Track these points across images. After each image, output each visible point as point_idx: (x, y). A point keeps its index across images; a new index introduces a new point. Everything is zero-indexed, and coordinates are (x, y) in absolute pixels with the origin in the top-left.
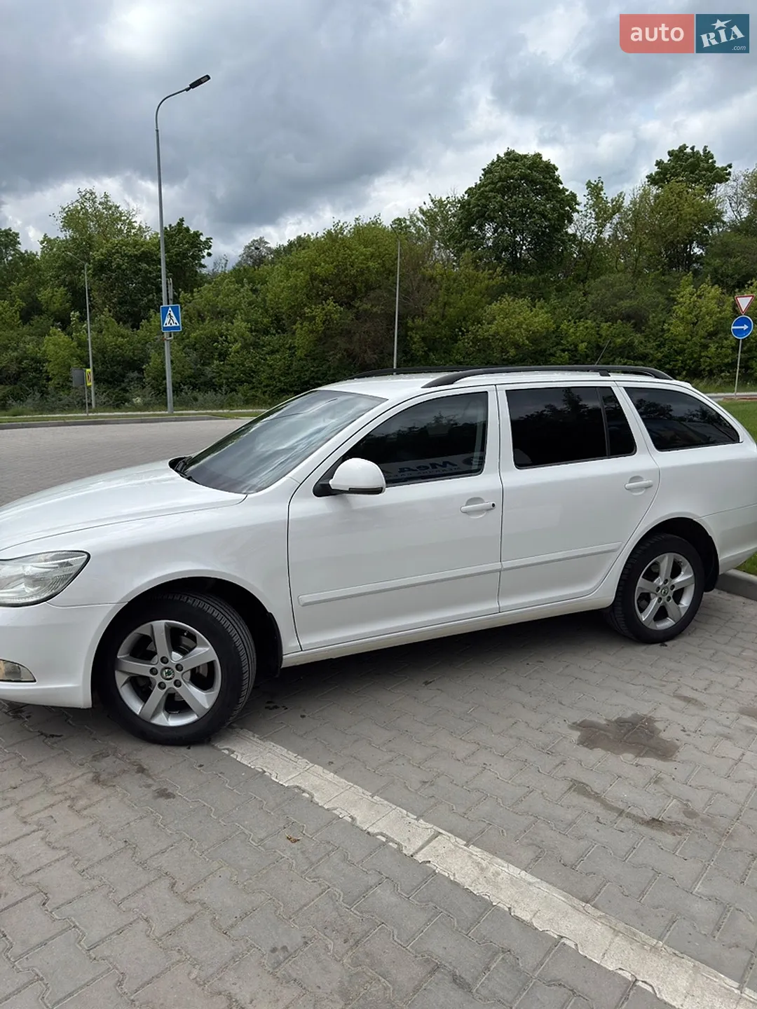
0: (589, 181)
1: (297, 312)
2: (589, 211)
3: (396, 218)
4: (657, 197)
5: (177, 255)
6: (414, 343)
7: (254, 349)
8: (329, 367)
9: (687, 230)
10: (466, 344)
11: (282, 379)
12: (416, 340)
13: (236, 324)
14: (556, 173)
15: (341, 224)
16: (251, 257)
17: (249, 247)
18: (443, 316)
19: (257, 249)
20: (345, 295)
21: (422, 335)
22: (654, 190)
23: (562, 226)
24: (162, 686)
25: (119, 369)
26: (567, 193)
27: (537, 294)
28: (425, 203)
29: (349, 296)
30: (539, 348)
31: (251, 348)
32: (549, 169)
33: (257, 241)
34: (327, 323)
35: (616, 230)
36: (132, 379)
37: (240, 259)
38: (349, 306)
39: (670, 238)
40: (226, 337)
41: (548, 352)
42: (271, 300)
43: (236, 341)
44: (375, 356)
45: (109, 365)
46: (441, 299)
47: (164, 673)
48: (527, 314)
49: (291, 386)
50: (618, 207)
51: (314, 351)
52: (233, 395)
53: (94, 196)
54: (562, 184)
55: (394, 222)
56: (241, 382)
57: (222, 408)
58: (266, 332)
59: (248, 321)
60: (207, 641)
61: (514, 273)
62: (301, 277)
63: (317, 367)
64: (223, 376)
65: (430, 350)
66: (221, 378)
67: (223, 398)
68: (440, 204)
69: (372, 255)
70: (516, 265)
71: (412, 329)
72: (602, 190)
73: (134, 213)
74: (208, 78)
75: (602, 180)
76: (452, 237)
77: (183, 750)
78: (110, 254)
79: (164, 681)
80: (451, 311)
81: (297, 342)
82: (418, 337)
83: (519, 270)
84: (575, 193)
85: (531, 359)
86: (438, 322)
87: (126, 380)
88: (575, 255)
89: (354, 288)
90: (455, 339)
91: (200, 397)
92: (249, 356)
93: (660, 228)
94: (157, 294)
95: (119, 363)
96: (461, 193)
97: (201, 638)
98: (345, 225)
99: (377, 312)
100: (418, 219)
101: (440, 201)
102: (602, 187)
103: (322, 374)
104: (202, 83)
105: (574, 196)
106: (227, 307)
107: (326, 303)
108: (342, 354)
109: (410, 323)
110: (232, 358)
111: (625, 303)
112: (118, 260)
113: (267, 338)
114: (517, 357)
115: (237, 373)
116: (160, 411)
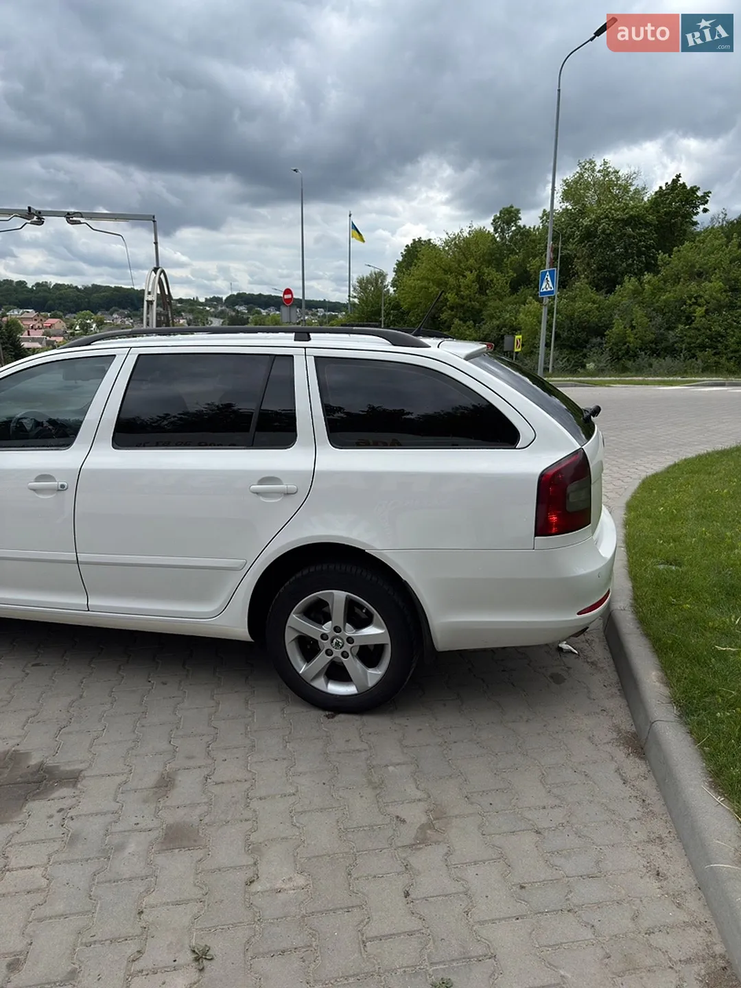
5: (666, 214)
25: (583, 335)
36: (595, 344)
45: (574, 332)
53: (593, 165)
73: (634, 176)
78: (598, 220)
87: (588, 346)
91: (655, 362)
94: (638, 257)
95: (584, 329)
112: (604, 224)
116: (610, 377)
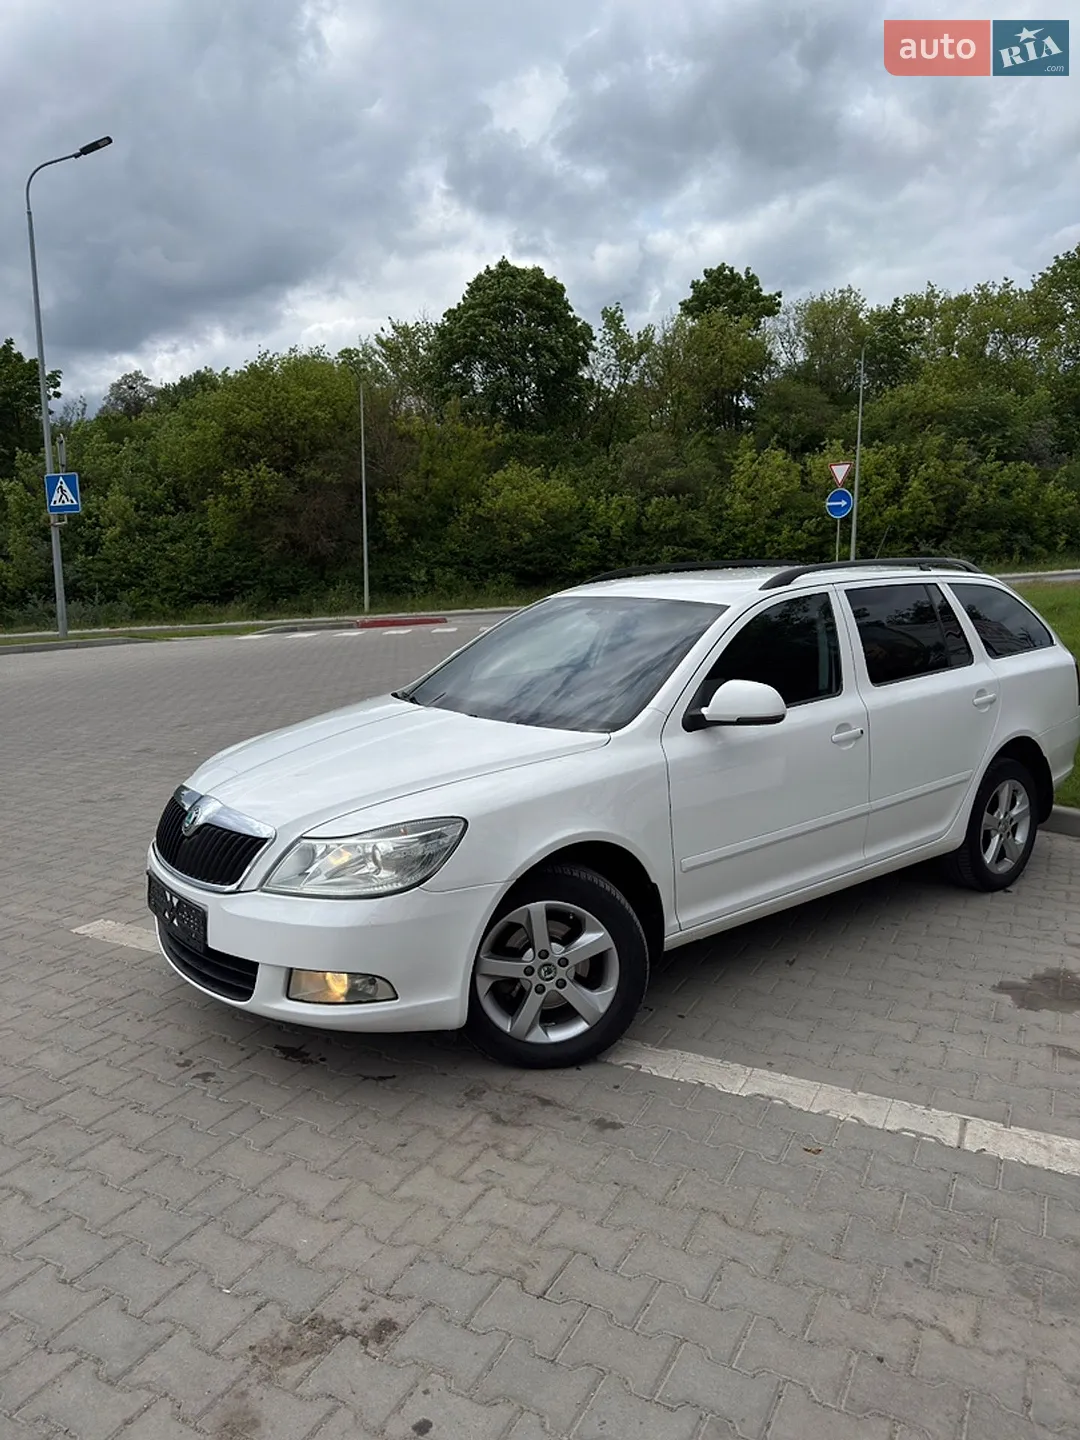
0: (606, 308)
1: (208, 480)
2: (606, 348)
3: (344, 348)
4: (692, 331)
6: (389, 526)
7: (140, 535)
8: (263, 563)
9: (734, 376)
10: (461, 528)
11: (193, 578)
12: (391, 521)
13: (112, 498)
14: (565, 296)
15: (269, 356)
16: (123, 400)
17: (118, 386)
18: (426, 489)
19: (131, 388)
20: (281, 456)
21: (400, 515)
22: (690, 323)
23: (576, 368)
24: (540, 989)
26: (579, 324)
27: (549, 460)
28: (383, 330)
29: (287, 458)
30: (561, 534)
31: (137, 533)
32: (556, 290)
33: (130, 376)
34: (257, 496)
35: (643, 374)
37: (105, 403)
38: (290, 474)
39: (714, 386)
40: (97, 519)
41: (573, 539)
42: (165, 463)
43: (112, 523)
44: (333, 545)
46: (422, 465)
47: (543, 972)
48: (541, 486)
49: (206, 589)
50: (646, 344)
51: (239, 538)
52: (112, 606)
54: (572, 311)
55: (341, 354)
56: (126, 586)
57: (96, 624)
58: (159, 510)
59: (130, 494)
60: (600, 924)
61: (517, 431)
62: (214, 429)
63: (244, 562)
64: (93, 577)
65: (411, 535)
66: (90, 582)
67: (95, 610)
68: (403, 331)
69: (317, 401)
70: (517, 420)
71: (384, 507)
72: (623, 320)
74: (109, 140)
75: (621, 307)
76: (429, 377)
77: (572, 1072)
79: (542, 982)
80: (435, 482)
81: (211, 524)
82: (394, 517)
83: (522, 426)
84: (590, 324)
85: (552, 547)
86: (419, 497)
88: (591, 408)
89: (294, 448)
90: (445, 522)
92: (134, 546)
93: (700, 372)
96: (437, 318)
97: (593, 921)
98: (276, 358)
99: (331, 482)
100: (375, 352)
101: (405, 328)
102: (621, 316)
103: (254, 571)
104: (99, 147)
105: (587, 328)
106: (96, 472)
107: (254, 467)
108: (284, 542)
109: (381, 498)
110: (108, 550)
111: (671, 473)
113: (161, 519)
114: (532, 546)
115: (116, 572)
